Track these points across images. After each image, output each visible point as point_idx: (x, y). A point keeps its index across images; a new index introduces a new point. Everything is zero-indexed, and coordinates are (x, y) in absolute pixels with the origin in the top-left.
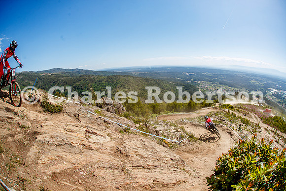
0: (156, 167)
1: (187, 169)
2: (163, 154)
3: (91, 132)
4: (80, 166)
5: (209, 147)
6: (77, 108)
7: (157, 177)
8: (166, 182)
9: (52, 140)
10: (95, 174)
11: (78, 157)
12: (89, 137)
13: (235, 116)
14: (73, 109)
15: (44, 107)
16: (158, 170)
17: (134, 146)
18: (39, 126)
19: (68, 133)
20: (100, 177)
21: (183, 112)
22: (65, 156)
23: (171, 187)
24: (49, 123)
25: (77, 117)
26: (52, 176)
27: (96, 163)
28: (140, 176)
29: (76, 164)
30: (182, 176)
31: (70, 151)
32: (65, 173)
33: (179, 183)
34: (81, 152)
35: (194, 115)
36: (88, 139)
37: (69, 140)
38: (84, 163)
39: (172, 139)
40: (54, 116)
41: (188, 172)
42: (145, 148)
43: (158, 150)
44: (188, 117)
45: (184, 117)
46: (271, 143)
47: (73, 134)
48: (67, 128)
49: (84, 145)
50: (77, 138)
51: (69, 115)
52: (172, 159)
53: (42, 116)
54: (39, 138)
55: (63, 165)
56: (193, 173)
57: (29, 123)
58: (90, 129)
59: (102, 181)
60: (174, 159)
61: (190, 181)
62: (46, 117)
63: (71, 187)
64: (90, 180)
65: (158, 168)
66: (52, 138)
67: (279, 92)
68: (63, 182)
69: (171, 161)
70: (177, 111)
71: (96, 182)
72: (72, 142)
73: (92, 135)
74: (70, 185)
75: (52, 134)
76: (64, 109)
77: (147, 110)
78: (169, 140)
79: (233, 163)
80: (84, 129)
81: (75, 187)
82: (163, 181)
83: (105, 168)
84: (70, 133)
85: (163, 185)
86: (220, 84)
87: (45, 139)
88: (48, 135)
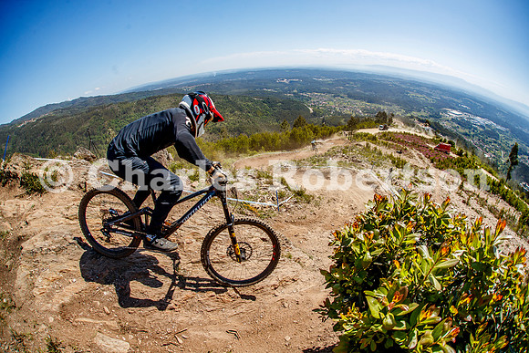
1: (295, 255)
5: (335, 211)
6: (82, 172)
9: (47, 243)
11: (95, 263)
14: (75, 174)
15: (27, 185)
17: (191, 224)
18: (24, 223)
19: (72, 222)
21: (282, 150)
22: (73, 270)
23: (270, 293)
24: (39, 212)
25: (83, 188)
26: (60, 313)
29: (95, 278)
30: (287, 270)
32: (81, 301)
33: (283, 283)
35: (302, 154)
37: (75, 235)
38: (106, 273)
39: (262, 201)
40: (44, 198)
41: (298, 260)
44: (292, 158)
45: (283, 159)
46: (446, 203)
48: (69, 213)
52: (264, 240)
53: (26, 204)
54: (26, 246)
55: (73, 286)
56: (309, 263)
57: (7, 224)
58: (108, 206)
60: (268, 238)
61: (305, 278)
62: (33, 203)
63: (94, 324)
66: (47, 239)
68: (80, 319)
69: (262, 244)
70: (270, 149)
74: (91, 321)
75: (46, 232)
77: (215, 153)
78: (257, 204)
81: (100, 322)
84: (75, 221)
85: (255, 290)
86: (350, 96)
87: (35, 244)
88: (39, 235)
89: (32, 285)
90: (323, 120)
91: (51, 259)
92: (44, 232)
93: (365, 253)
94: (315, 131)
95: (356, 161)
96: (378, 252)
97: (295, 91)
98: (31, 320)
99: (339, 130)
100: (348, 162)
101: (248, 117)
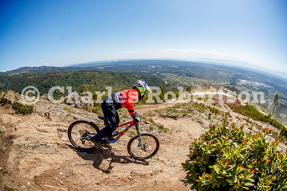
1: (161, 159)
3: (63, 130)
4: (58, 166)
5: (180, 137)
6: (47, 107)
8: (143, 173)
9: (28, 142)
10: (74, 173)
11: (55, 156)
12: (62, 135)
13: (203, 106)
14: (43, 108)
15: (16, 109)
18: (13, 129)
19: (41, 133)
20: (79, 175)
21: (150, 104)
22: (42, 158)
24: (21, 125)
25: (47, 116)
26: (34, 181)
27: (73, 161)
28: (117, 169)
29: (54, 164)
30: (158, 166)
31: (46, 152)
32: (46, 176)
34: (56, 152)
36: (61, 138)
37: (43, 140)
38: (61, 163)
40: (25, 117)
41: (162, 161)
44: (156, 109)
45: (152, 109)
47: (46, 134)
48: (40, 128)
49: (58, 144)
50: (51, 138)
51: (40, 115)
53: (15, 119)
54: (15, 141)
55: (42, 167)
57: (3, 127)
58: (61, 128)
59: (82, 178)
61: (167, 170)
62: (19, 119)
64: (70, 179)
66: (28, 140)
70: (144, 103)
71: (76, 181)
72: (47, 143)
73: (64, 133)
74: (52, 187)
75: (27, 136)
76: (34, 109)
79: (207, 146)
80: (56, 128)
83: (82, 165)
84: (43, 133)
85: (141, 176)
86: (187, 75)
87: (21, 141)
88: (23, 137)
89: (18, 163)
90: (173, 88)
91: (30, 151)
92: (26, 136)
93: (207, 151)
95: (191, 110)
96: (214, 150)
97: (158, 72)
98: (16, 182)
100: (186, 111)
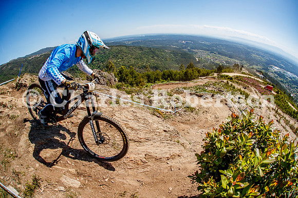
0: (148, 140)
2: (155, 126)
3: (79, 108)
5: (206, 118)
7: (149, 151)
8: (159, 156)
12: (78, 114)
13: (234, 88)
16: (150, 143)
17: (124, 119)
23: (164, 162)
30: (176, 150)
33: (173, 157)
35: (191, 84)
36: (77, 116)
42: (137, 119)
43: (150, 121)
44: (185, 86)
45: (180, 86)
46: (271, 123)
49: (73, 123)
52: (165, 131)
56: (189, 146)
60: (167, 130)
61: (185, 155)
63: (62, 170)
65: (150, 140)
67: (282, 71)
68: (54, 166)
69: (164, 133)
70: (173, 80)
73: (81, 111)
77: (142, 79)
78: (163, 110)
81: (66, 169)
82: (155, 155)
85: (156, 159)
86: (219, 53)
89: (29, 146)
90: (204, 66)
93: (222, 148)
94: (199, 72)
95: (221, 91)
96: (230, 148)
97: (189, 48)
98: (25, 164)
99: (212, 72)
100: (216, 91)
101: (162, 61)
